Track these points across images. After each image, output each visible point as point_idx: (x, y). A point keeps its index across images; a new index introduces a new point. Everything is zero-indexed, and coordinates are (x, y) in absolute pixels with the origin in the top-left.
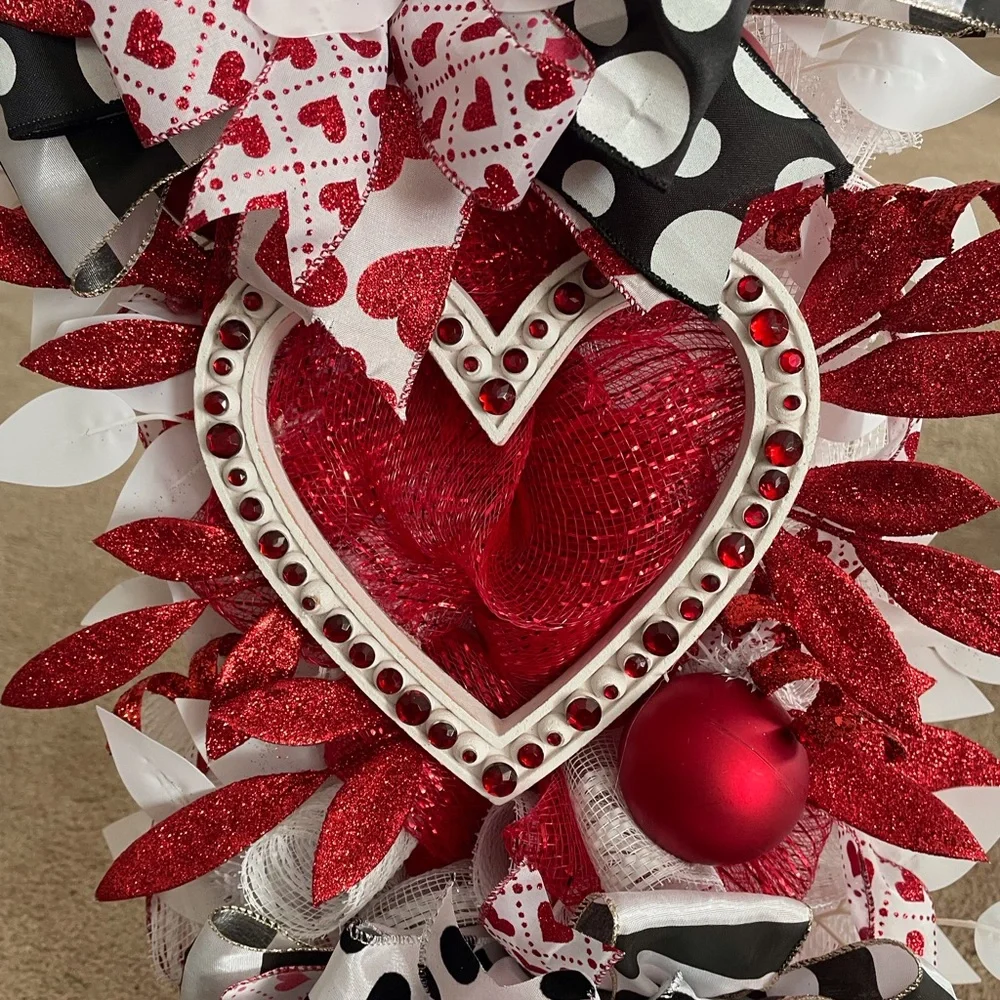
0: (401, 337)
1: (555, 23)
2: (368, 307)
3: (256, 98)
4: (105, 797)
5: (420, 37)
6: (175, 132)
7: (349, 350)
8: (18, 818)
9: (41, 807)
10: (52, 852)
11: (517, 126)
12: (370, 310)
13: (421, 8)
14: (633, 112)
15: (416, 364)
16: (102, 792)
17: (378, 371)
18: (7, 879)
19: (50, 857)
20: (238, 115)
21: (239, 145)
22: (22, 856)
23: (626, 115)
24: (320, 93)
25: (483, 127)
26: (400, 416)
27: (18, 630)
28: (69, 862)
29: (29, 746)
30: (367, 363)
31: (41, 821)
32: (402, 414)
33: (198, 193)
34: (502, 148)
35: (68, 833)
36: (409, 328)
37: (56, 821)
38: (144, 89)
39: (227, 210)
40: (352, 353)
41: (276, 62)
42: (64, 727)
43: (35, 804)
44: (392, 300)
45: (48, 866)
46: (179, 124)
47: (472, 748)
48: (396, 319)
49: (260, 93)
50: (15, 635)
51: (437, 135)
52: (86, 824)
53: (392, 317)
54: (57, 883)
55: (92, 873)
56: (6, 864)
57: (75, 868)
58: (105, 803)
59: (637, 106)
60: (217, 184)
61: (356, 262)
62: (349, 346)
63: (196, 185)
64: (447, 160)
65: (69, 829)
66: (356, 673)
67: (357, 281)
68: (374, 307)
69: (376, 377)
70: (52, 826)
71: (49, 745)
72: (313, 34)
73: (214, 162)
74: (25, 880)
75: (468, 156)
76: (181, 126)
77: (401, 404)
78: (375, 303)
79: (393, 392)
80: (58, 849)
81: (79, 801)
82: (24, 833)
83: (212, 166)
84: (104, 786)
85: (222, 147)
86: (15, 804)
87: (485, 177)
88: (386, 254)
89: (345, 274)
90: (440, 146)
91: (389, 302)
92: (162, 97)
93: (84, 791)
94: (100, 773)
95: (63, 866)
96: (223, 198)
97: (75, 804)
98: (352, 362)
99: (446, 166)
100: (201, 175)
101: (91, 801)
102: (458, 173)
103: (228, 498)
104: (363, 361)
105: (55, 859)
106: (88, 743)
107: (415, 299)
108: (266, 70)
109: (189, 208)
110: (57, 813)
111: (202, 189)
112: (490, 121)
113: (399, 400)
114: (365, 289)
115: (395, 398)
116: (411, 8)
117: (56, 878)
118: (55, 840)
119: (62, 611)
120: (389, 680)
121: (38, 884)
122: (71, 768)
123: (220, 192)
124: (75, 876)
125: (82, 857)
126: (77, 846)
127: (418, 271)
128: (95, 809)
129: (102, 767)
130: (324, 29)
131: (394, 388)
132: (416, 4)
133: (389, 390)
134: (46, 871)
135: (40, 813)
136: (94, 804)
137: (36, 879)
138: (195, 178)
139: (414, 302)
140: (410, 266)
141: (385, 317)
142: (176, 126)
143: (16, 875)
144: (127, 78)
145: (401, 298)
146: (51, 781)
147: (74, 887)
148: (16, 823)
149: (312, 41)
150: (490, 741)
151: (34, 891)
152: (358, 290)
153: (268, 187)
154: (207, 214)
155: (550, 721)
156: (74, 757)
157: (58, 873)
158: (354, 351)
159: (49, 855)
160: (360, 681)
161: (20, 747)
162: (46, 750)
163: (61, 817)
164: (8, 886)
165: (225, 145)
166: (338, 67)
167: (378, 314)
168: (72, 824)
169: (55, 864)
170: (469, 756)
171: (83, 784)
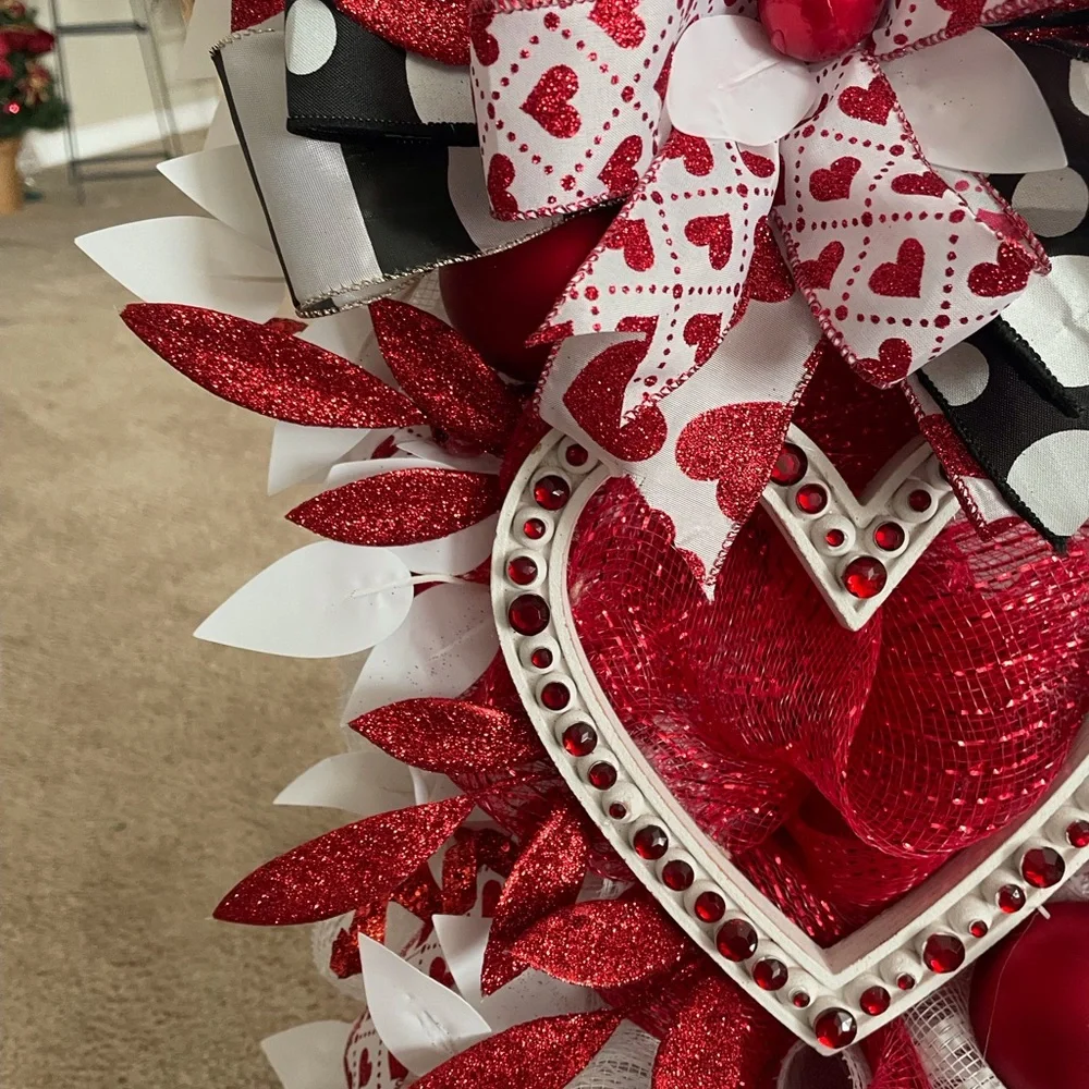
0: (720, 502)
1: (990, 193)
2: (687, 466)
3: (644, 198)
4: (149, 960)
5: (829, 168)
6: (547, 213)
7: (658, 513)
8: (48, 987)
9: (74, 973)
10: (93, 1029)
11: (946, 305)
12: (688, 469)
13: (832, 135)
14: (1068, 321)
15: (732, 535)
16: (146, 954)
17: (688, 539)
18: (42, 1063)
19: (91, 1035)
20: (624, 215)
21: (621, 251)
22: (57, 1034)
23: (1058, 323)
24: (711, 208)
25: (900, 295)
26: (708, 595)
27: (28, 753)
28: (115, 1042)
29: (52, 895)
30: (677, 530)
31: (75, 990)
32: (709, 592)
33: (569, 299)
34: (916, 324)
35: (109, 1006)
36: (731, 493)
37: (94, 991)
38: (529, 155)
39: (597, 327)
40: (662, 516)
41: (667, 159)
42: (93, 872)
43: (66, 968)
44: (715, 460)
45: (89, 1047)
46: (555, 205)
47: (803, 990)
48: (717, 481)
49: (648, 193)
50: (23, 759)
51: (825, 284)
52: (130, 994)
53: (712, 479)
54: (102, 1068)
55: (143, 1055)
56: (38, 1044)
57: (122, 1049)
58: (150, 968)
59: (1076, 316)
60: (592, 293)
61: (679, 413)
62: (659, 508)
63: (569, 289)
64: (833, 317)
65: (110, 1000)
66: (665, 894)
67: (678, 435)
68: (694, 465)
69: (685, 547)
70: (89, 996)
71: (76, 895)
72: (714, 136)
73: (593, 267)
74: (62, 1064)
75: (867, 321)
76: (557, 207)
77: (711, 581)
78: (695, 461)
79: (702, 565)
80: (97, 1025)
81: (120, 965)
82: (55, 1004)
83: (590, 271)
84: (148, 946)
85: (603, 250)
86: (42, 968)
87: (880, 349)
88: (714, 407)
89: (665, 426)
90: (828, 298)
91: (711, 462)
92: (548, 169)
93: (124, 952)
94: (141, 930)
95: (108, 1046)
96: (595, 311)
97: (115, 969)
98: (662, 526)
99: (829, 322)
100: (576, 279)
101: (132, 964)
102: (845, 335)
103: (523, 679)
104: (673, 527)
105: (97, 1038)
106: (123, 893)
107: (741, 460)
108: (655, 166)
109: (552, 314)
110: (94, 980)
111: (574, 296)
112: (913, 290)
113: (708, 575)
114: (686, 444)
115: (703, 574)
116: (818, 131)
117: (100, 1062)
118: (95, 1014)
119: (76, 729)
120: (709, 906)
121: (78, 1069)
122: (105, 924)
123: (594, 303)
124: (123, 1059)
125: (129, 1036)
126: (123, 1021)
127: (748, 428)
128: (139, 975)
129: (142, 923)
130: (725, 133)
131: (704, 562)
132: (827, 128)
133: (698, 563)
134: (87, 1054)
135: (73, 979)
136: (138, 969)
137: (76, 1062)
138: (569, 280)
139: (740, 464)
140: (741, 421)
141: (704, 478)
142: (551, 206)
143: (52, 1058)
144: (511, 136)
145: (725, 458)
146: (83, 939)
147: (123, 1074)
148: (45, 992)
149: (709, 143)
150: (823, 980)
151: (74, 1078)
152: (678, 445)
153: (642, 307)
154: (574, 326)
155: (899, 959)
156: (108, 909)
157: (101, 1056)
158: (664, 514)
159: (89, 1032)
160: (669, 903)
161: (42, 898)
162: (72, 901)
163: (99, 985)
164: (43, 1072)
165: (607, 249)
166: (735, 183)
167: (696, 475)
168: (112, 993)
169: (96, 1044)
170: (801, 999)
171: (122, 944)
